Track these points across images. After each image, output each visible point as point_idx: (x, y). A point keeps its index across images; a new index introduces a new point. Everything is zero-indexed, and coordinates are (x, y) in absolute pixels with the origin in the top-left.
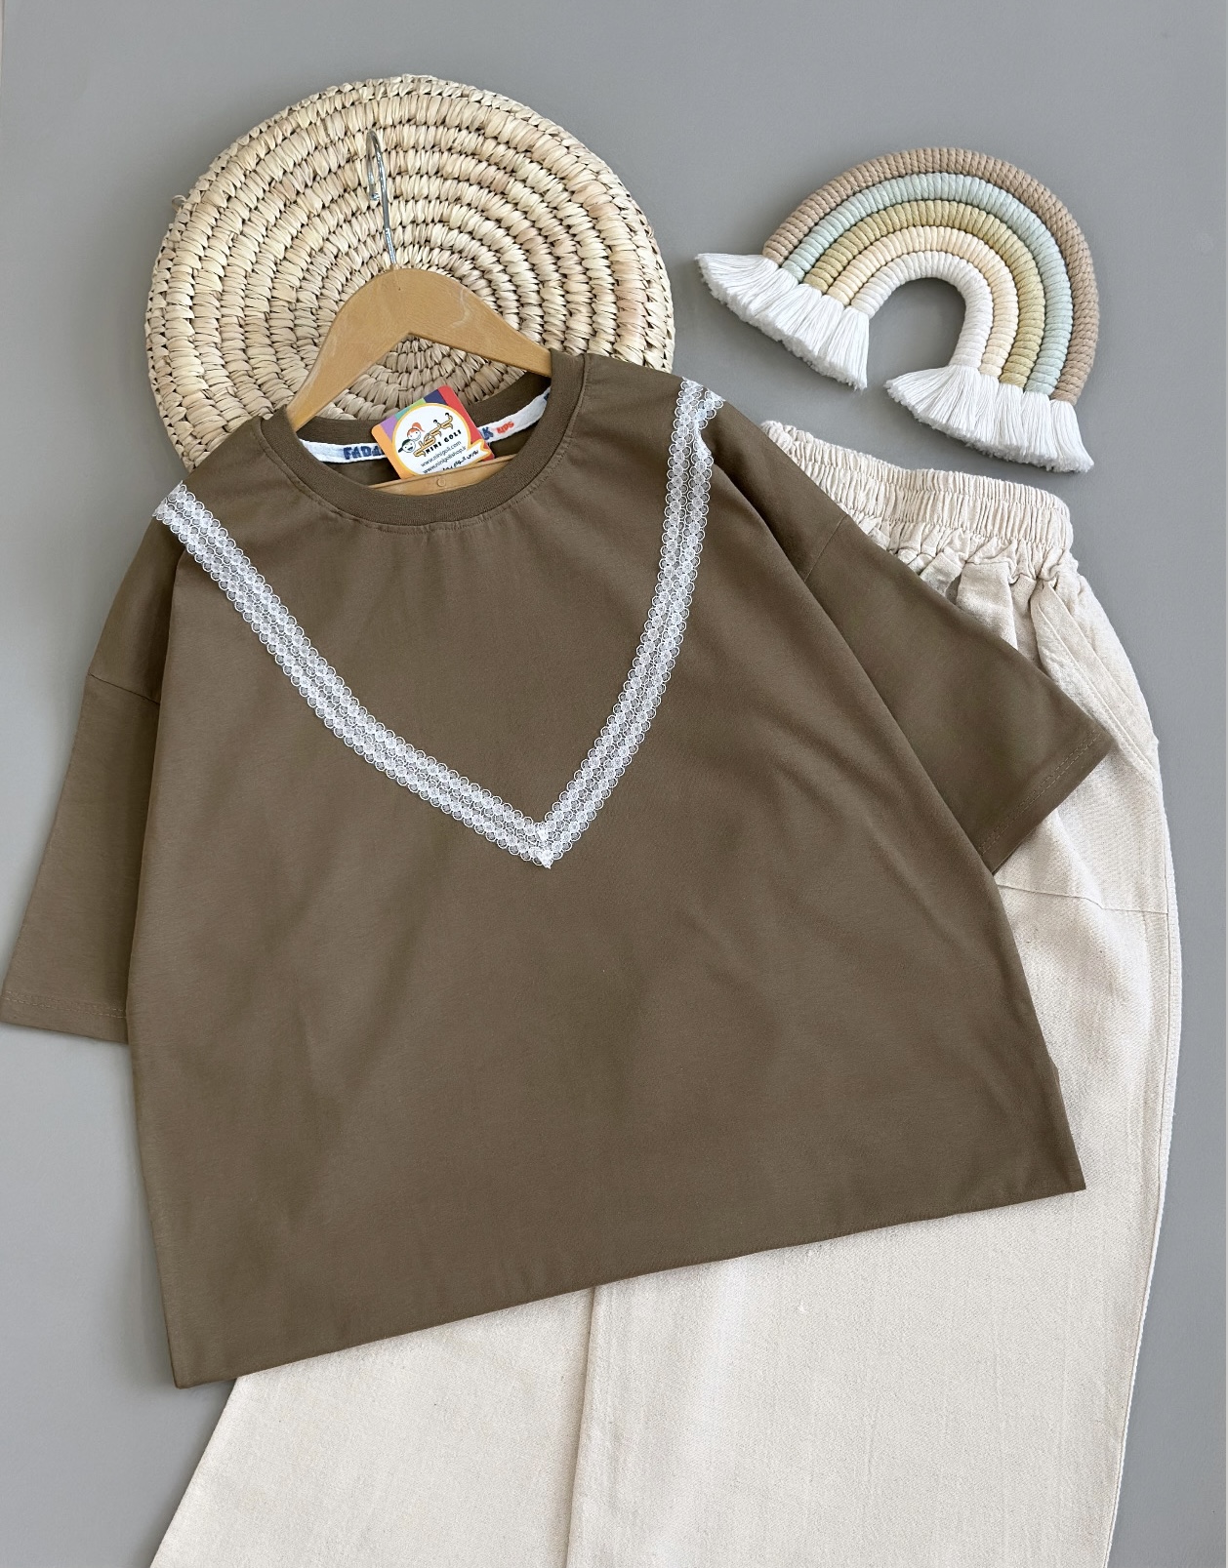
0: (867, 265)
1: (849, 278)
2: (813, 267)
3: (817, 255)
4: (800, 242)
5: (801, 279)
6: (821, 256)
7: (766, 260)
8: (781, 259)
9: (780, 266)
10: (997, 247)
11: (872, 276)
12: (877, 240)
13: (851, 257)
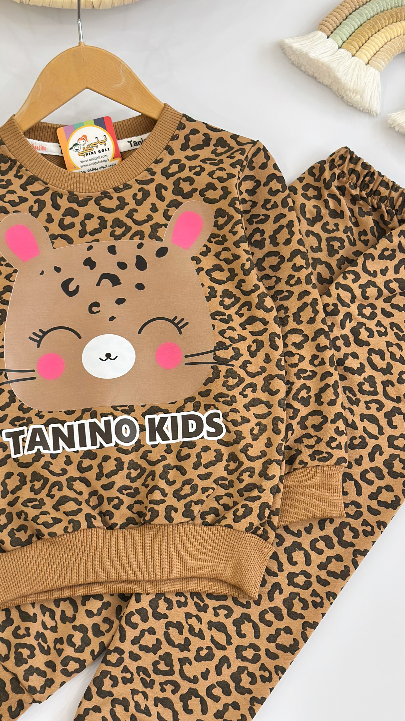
0: (379, 40)
1: (369, 47)
2: (347, 39)
3: (351, 32)
4: (340, 24)
5: (340, 46)
6: (352, 33)
7: (320, 33)
8: (330, 32)
9: (328, 37)
11: (382, 47)
12: (386, 26)
13: (370, 35)
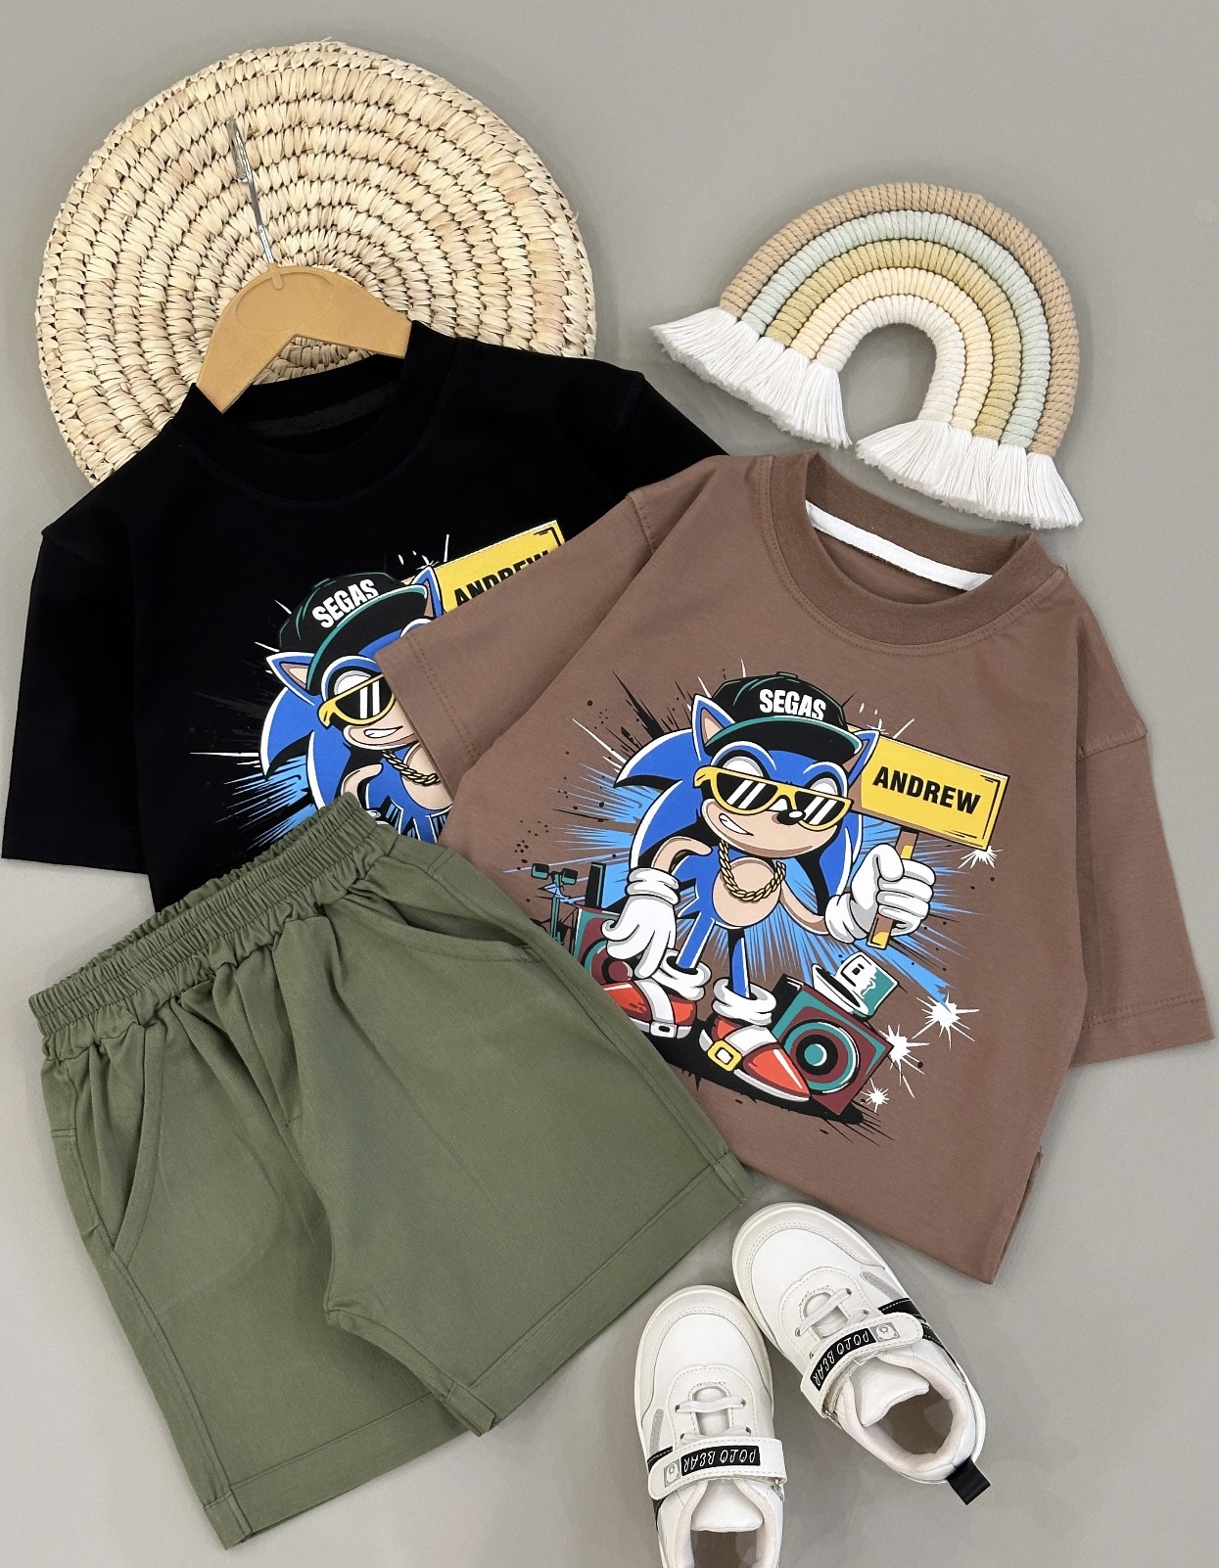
10: (967, 288)
